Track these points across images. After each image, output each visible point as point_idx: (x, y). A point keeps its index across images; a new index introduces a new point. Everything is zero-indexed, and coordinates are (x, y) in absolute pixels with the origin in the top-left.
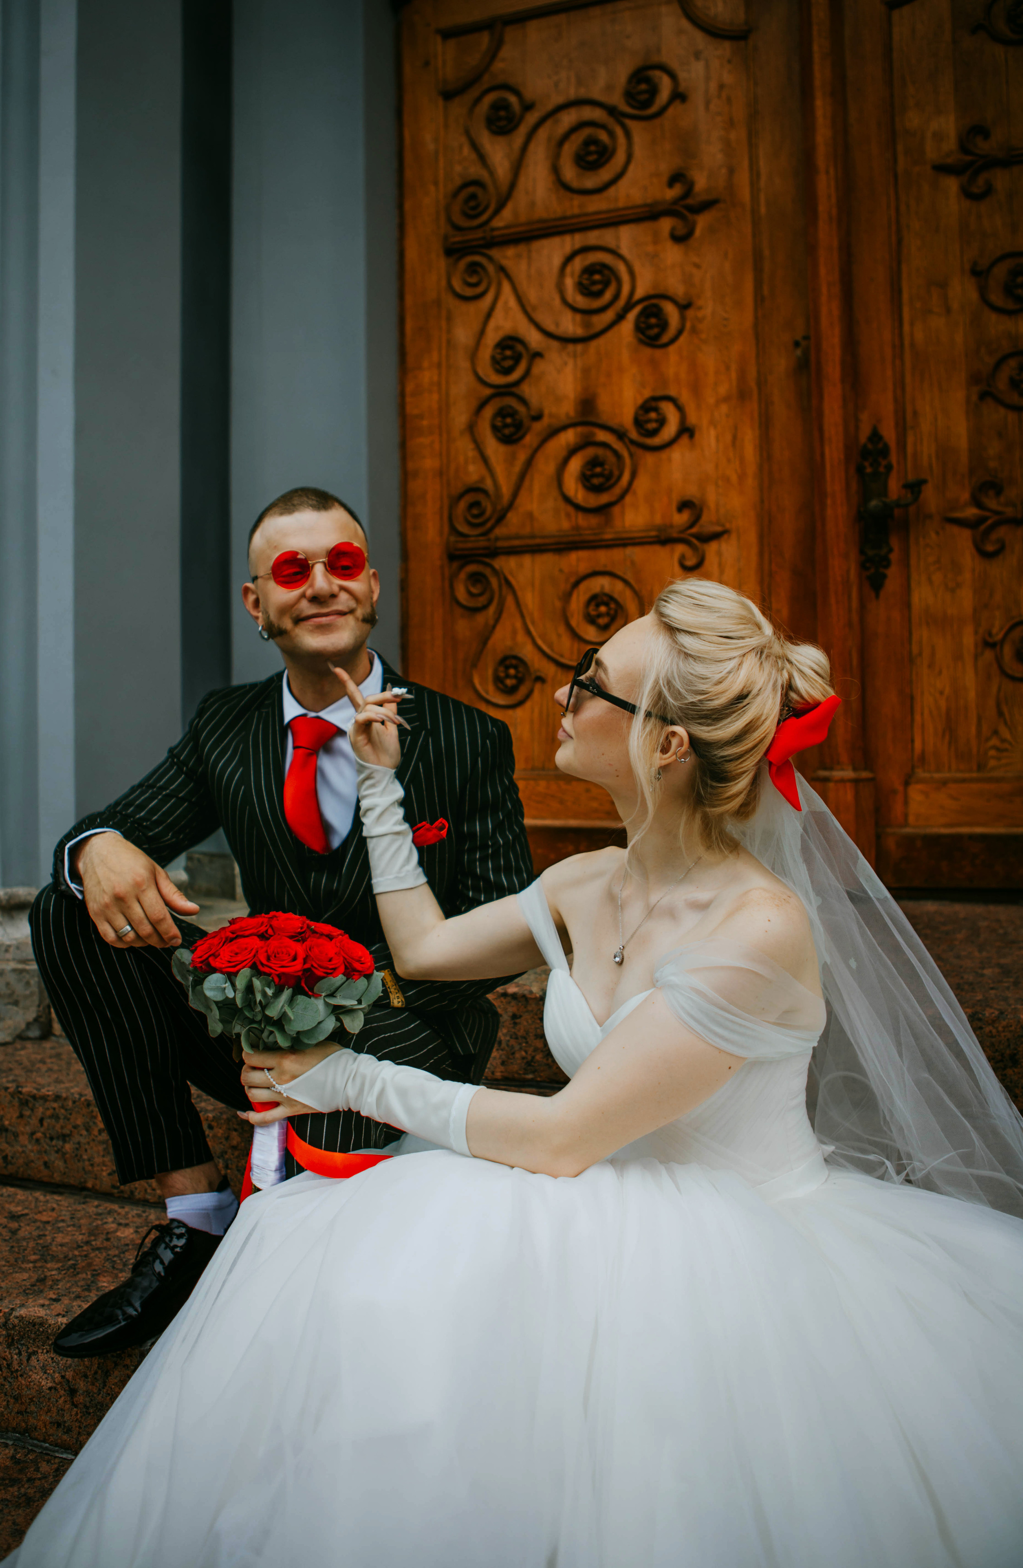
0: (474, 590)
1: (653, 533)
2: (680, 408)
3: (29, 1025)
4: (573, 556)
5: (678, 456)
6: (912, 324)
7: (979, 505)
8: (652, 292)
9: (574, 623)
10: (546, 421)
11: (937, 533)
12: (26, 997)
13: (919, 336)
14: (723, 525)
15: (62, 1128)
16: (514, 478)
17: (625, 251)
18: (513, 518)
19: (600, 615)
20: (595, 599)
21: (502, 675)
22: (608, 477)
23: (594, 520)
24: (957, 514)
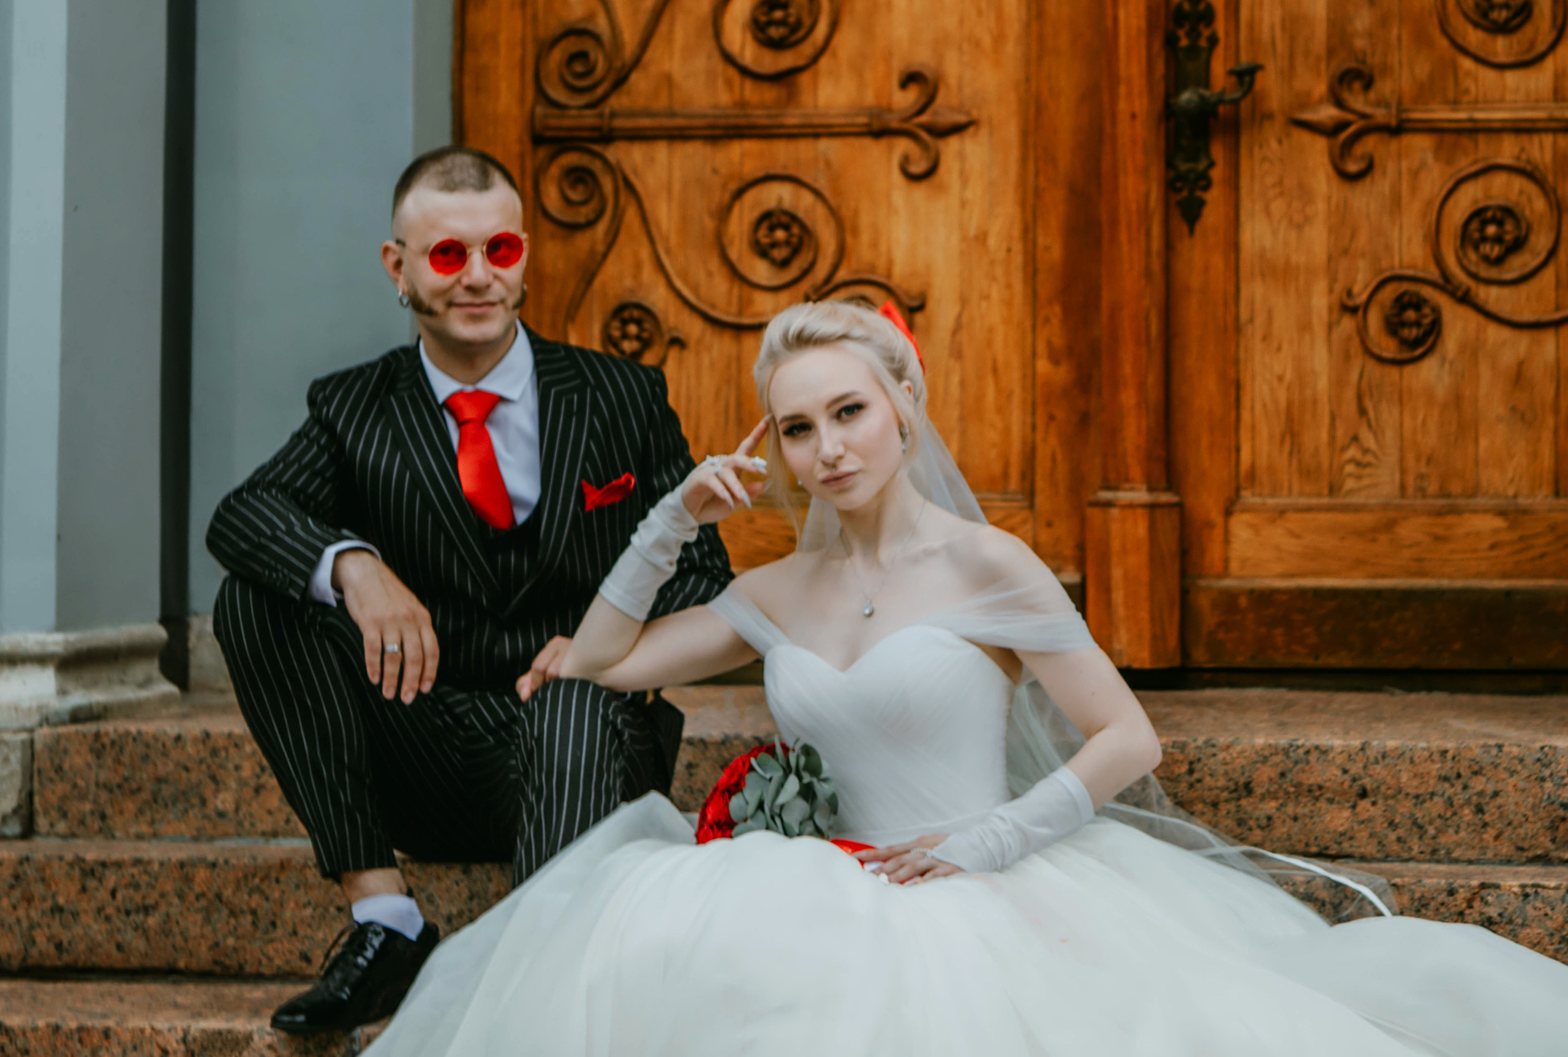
0: (575, 195)
1: (862, 120)
3: (6, 815)
4: (735, 149)
7: (1340, 104)
9: (733, 255)
11: (1280, 142)
14: (968, 113)
15: (144, 898)
16: (643, 18)
18: (638, 81)
19: (774, 245)
20: (769, 219)
21: (616, 333)
22: (796, 27)
23: (769, 94)
24: (1308, 116)
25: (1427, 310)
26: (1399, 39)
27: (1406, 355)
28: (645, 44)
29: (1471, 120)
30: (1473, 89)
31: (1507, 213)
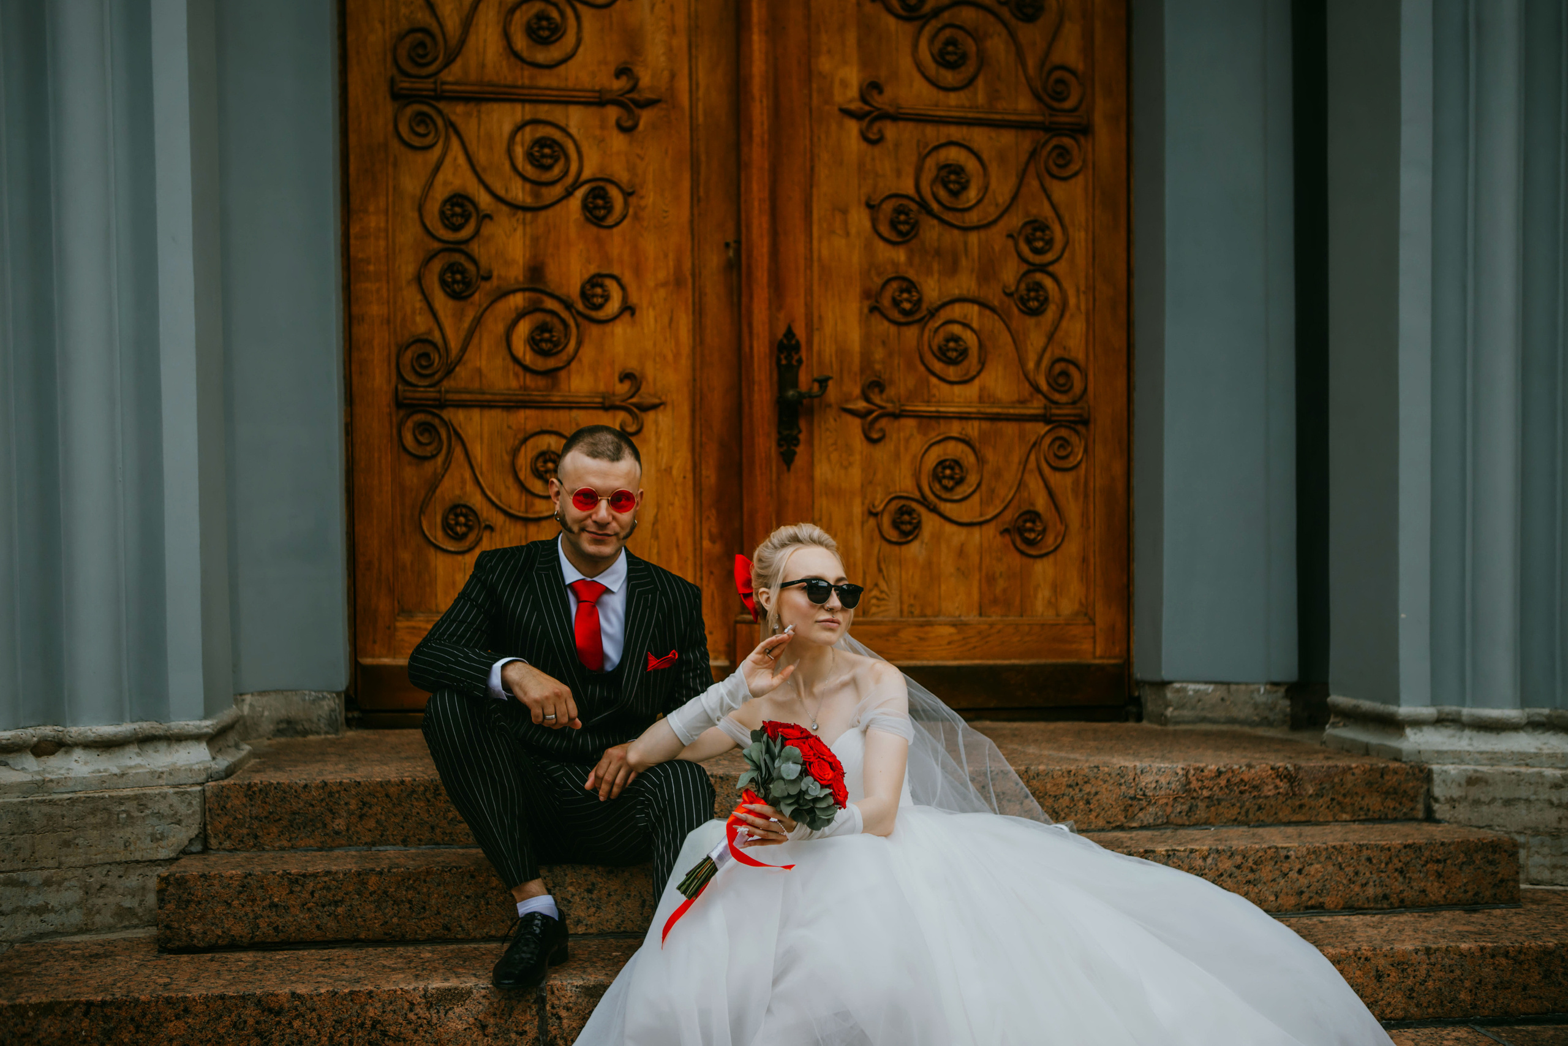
0: (424, 439)
1: (598, 400)
2: (623, 287)
3: (191, 841)
4: (522, 414)
5: (619, 329)
6: (820, 241)
7: (867, 400)
8: (599, 176)
9: (522, 477)
10: (495, 282)
11: (835, 420)
12: (189, 816)
13: (825, 252)
14: (660, 398)
16: (462, 334)
17: (573, 131)
18: (462, 373)
19: (545, 471)
20: (544, 456)
21: (453, 522)
22: (556, 344)
23: (541, 382)
24: (850, 406)
25: (915, 516)
26: (899, 365)
27: (903, 540)
28: (464, 349)
29: (938, 412)
30: (937, 394)
31: (956, 463)
